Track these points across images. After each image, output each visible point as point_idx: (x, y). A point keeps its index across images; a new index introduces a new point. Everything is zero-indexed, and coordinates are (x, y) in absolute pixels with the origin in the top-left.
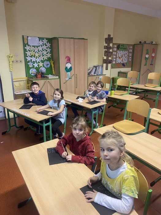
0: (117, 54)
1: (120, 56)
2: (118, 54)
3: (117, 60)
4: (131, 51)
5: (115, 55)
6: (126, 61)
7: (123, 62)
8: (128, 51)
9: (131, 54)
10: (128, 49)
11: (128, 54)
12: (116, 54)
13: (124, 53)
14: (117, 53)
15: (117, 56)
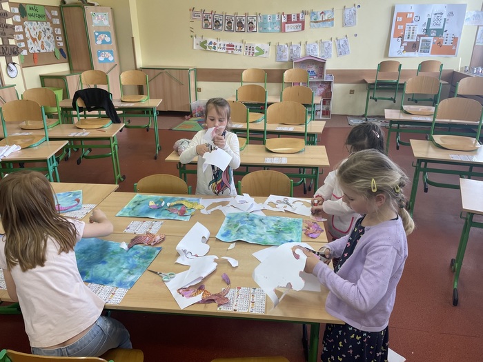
0: (26, 29)
1: (34, 37)
2: (28, 30)
3: (30, 46)
4: (57, 21)
5: (20, 33)
6: (52, 48)
7: (44, 51)
8: (51, 22)
9: (59, 30)
10: (50, 18)
11: (51, 29)
12: (24, 29)
13: (42, 27)
14: (24, 27)
15: (28, 35)
